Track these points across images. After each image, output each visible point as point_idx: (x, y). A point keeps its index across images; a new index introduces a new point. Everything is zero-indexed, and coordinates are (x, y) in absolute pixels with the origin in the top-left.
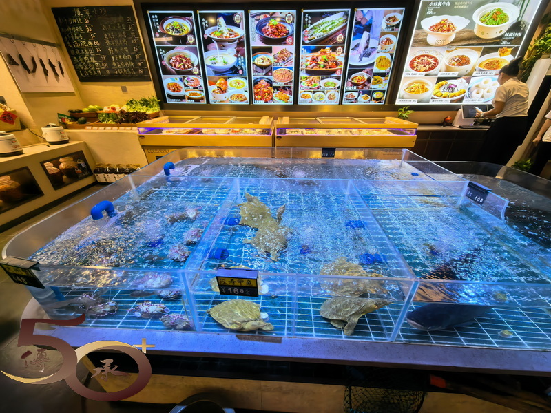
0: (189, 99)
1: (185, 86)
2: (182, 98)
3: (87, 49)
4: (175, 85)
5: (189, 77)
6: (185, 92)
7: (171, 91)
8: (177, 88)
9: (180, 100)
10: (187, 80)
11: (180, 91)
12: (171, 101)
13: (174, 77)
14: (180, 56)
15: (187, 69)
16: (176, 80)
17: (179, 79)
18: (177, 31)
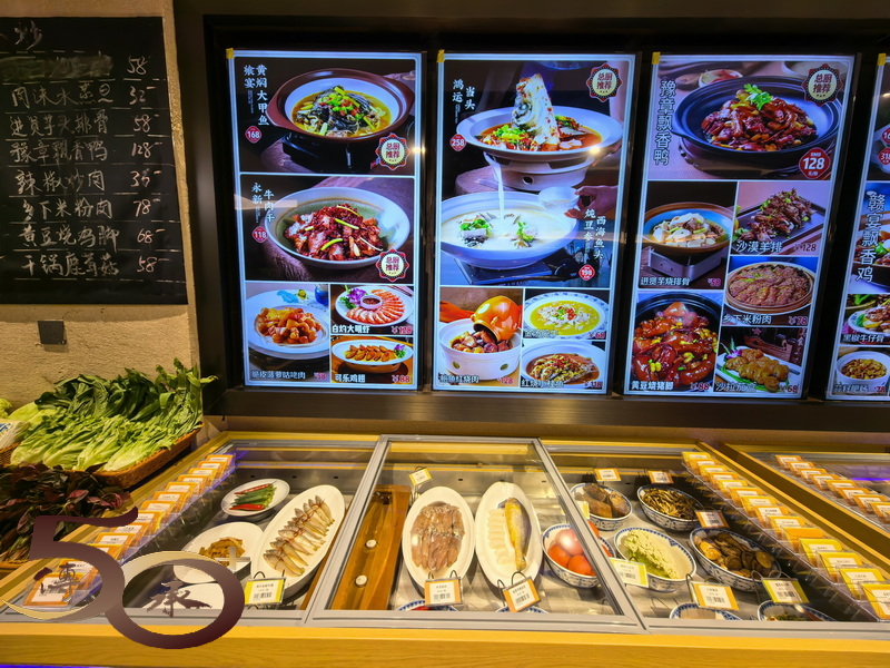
0: (344, 368)
1: (337, 319)
2: (318, 365)
4: (295, 316)
5: (360, 288)
6: (333, 345)
7: (270, 339)
8: (299, 328)
9: (302, 374)
10: (347, 301)
11: (310, 341)
12: (261, 379)
13: (293, 287)
14: (335, 213)
15: (357, 258)
16: (299, 298)
17: (314, 294)
18: (340, 121)
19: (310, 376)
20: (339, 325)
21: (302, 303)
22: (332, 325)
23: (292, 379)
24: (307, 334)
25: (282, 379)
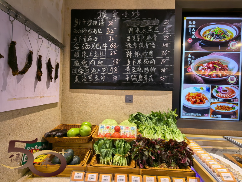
0: (214, 113)
1: (213, 96)
2: (205, 112)
3: (98, 52)
4: (199, 95)
5: (221, 87)
6: (211, 105)
7: (190, 102)
8: (200, 99)
9: (200, 114)
10: (216, 91)
11: (203, 104)
12: (186, 115)
13: (198, 86)
14: (214, 63)
15: (220, 77)
16: (200, 89)
17: (205, 88)
18: (217, 36)
19: (202, 115)
20: (213, 98)
21: (201, 91)
22: (211, 98)
23: (197, 116)
24: (202, 101)
25: (193, 116)
